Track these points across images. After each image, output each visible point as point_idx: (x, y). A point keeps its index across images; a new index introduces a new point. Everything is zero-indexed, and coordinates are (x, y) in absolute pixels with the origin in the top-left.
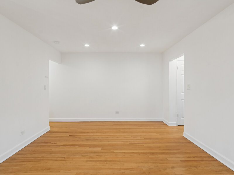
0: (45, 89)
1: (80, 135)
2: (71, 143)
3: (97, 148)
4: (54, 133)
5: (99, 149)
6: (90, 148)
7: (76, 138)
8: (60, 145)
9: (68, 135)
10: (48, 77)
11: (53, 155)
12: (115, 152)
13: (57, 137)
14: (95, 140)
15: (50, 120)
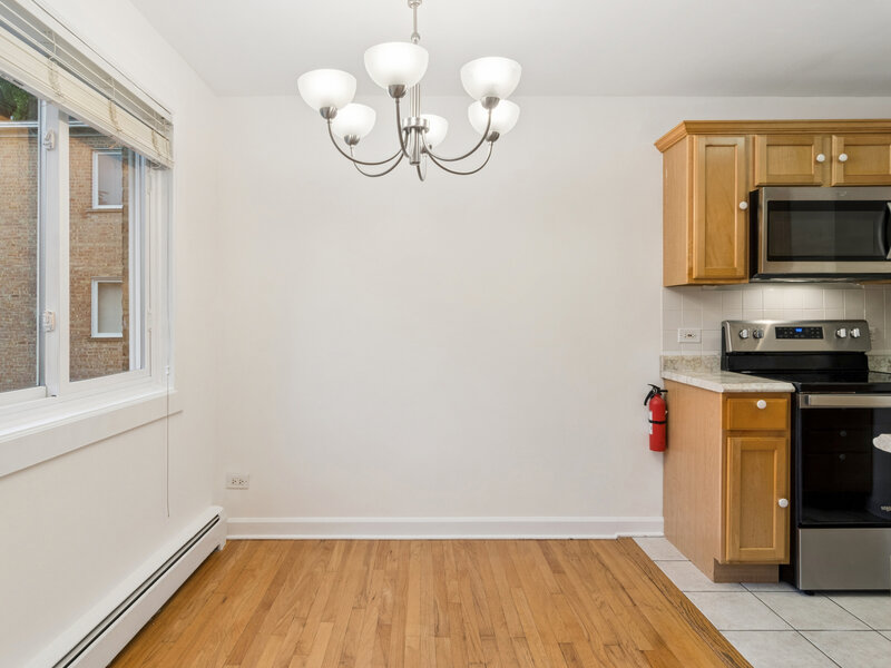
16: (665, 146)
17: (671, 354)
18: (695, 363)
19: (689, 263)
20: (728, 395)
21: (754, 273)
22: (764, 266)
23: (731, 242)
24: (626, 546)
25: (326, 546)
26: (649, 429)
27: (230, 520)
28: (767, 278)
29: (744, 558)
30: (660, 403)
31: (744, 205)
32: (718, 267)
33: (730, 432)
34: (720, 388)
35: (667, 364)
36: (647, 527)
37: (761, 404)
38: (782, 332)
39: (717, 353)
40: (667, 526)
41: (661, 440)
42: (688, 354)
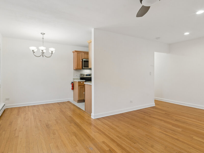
0: (150, 74)
1: (174, 116)
2: (160, 118)
3: (179, 128)
4: (156, 108)
5: (180, 130)
6: (172, 126)
7: (168, 116)
8: (152, 117)
9: (164, 113)
10: (153, 66)
11: (143, 120)
12: (193, 138)
13: (156, 111)
14: (184, 123)
15: (155, 98)
16: (73, 52)
17: (74, 78)
18: (77, 79)
19: (76, 67)
20: (79, 82)
21: (82, 68)
22: (83, 68)
23: (80, 65)
24: (68, 102)
25: (25, 107)
26: (71, 87)
27: (6, 105)
28: (84, 69)
29: (80, 99)
30: (73, 84)
31: (81, 61)
32: (79, 68)
33: (79, 86)
34: (78, 81)
35: (74, 79)
36: (71, 99)
37: (82, 83)
38: (86, 75)
39: (80, 78)
40: (74, 99)
41: (73, 88)
42: (76, 78)
